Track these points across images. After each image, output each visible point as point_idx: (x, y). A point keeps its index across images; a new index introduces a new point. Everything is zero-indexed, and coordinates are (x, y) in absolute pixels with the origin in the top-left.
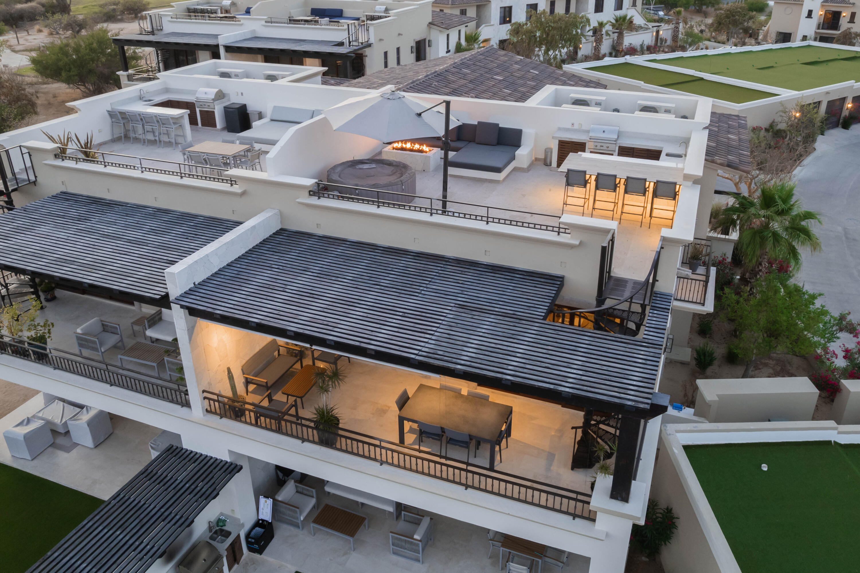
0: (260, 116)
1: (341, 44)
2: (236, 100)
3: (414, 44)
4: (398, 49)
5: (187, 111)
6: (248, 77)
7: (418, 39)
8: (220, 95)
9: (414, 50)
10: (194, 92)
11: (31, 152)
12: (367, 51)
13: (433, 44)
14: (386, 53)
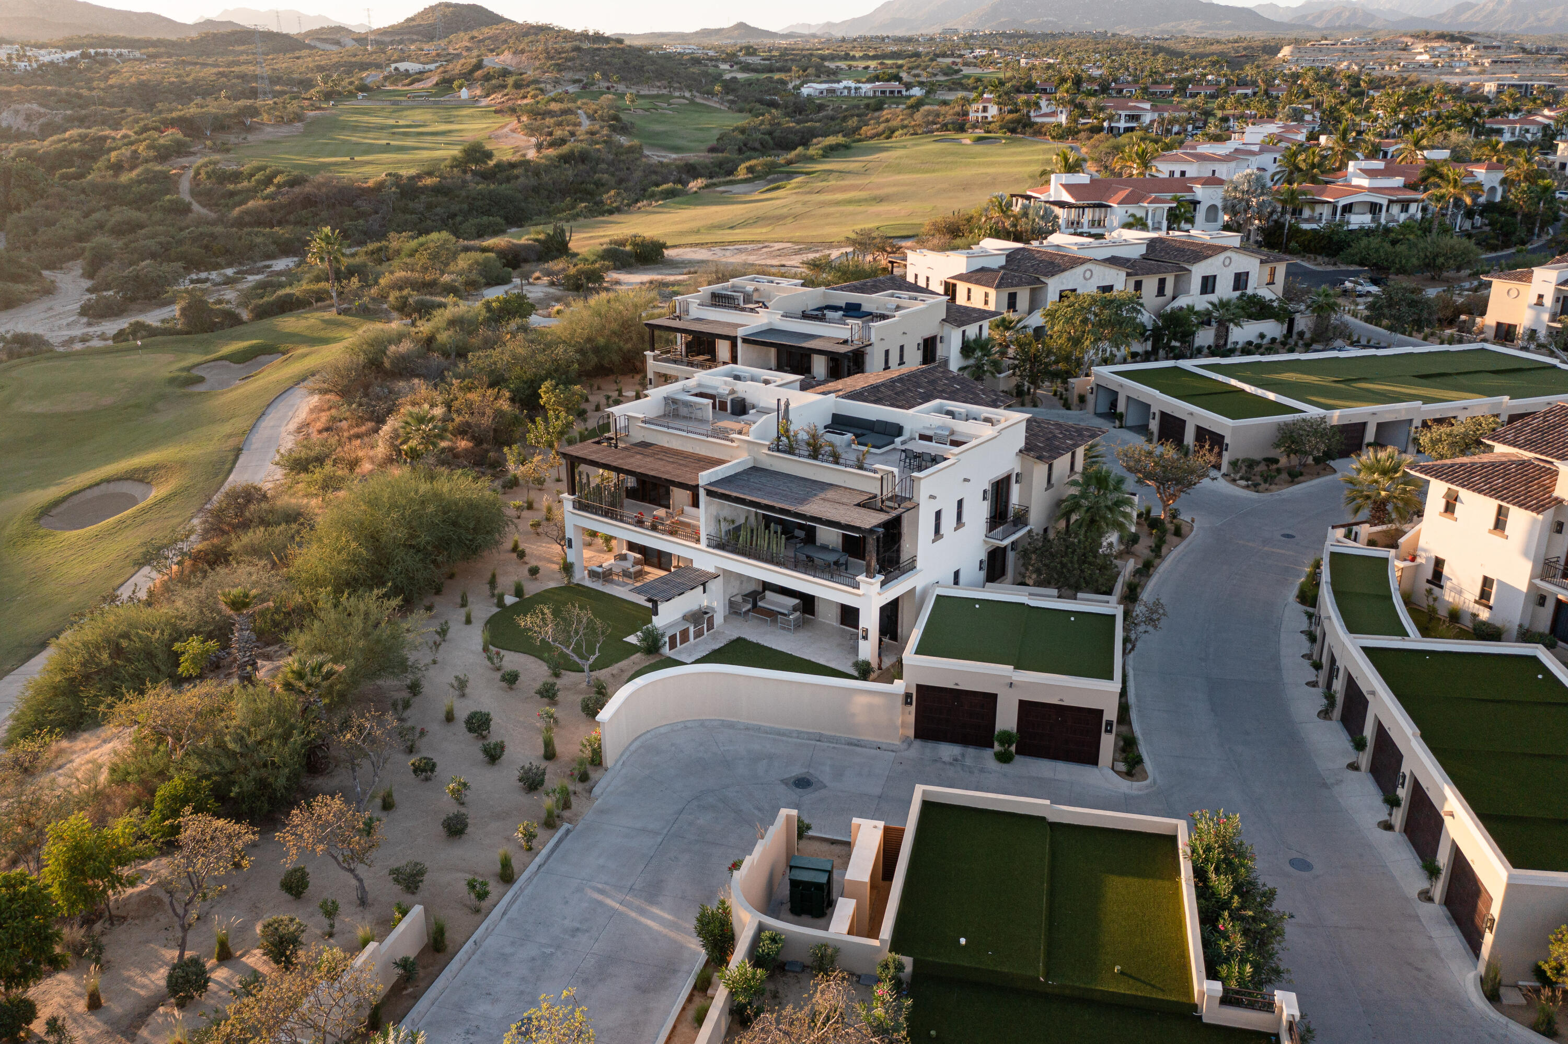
0: (753, 407)
1: (845, 342)
2: (741, 394)
3: (921, 341)
4: (902, 348)
5: (711, 401)
6: (752, 380)
7: (927, 335)
8: (733, 392)
9: (922, 347)
10: (716, 388)
11: (629, 418)
12: (868, 349)
13: (945, 340)
14: (887, 352)
